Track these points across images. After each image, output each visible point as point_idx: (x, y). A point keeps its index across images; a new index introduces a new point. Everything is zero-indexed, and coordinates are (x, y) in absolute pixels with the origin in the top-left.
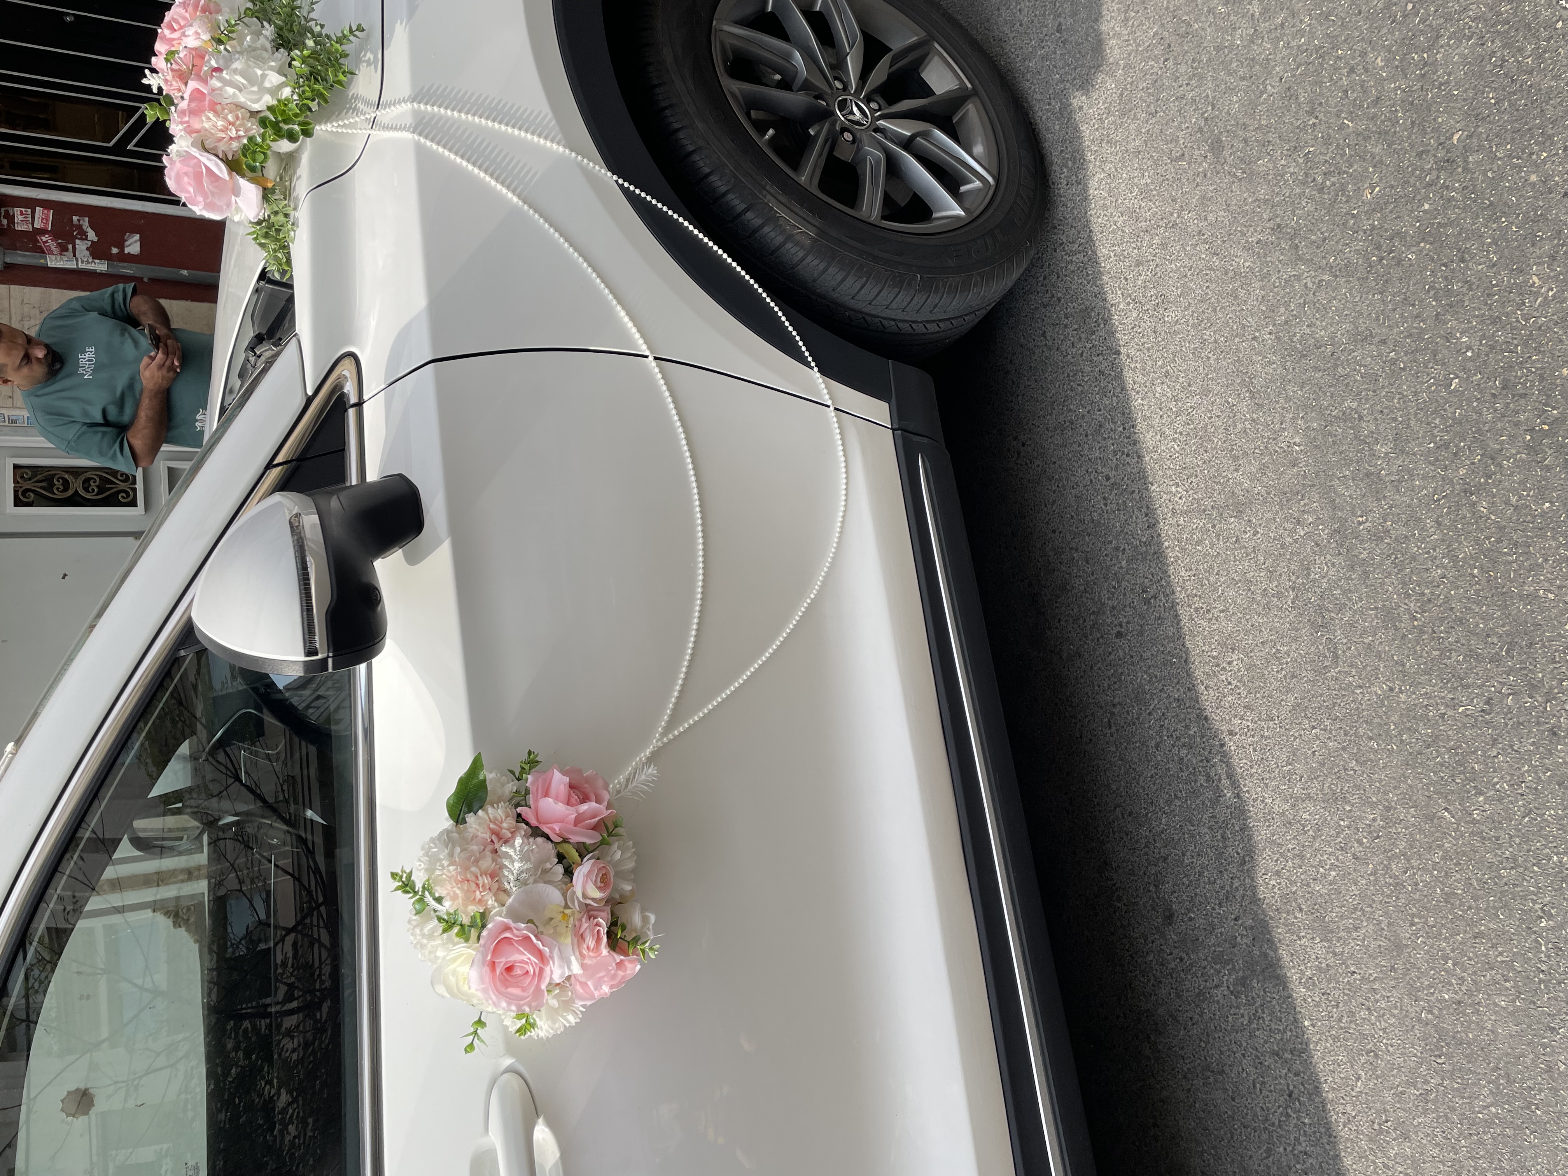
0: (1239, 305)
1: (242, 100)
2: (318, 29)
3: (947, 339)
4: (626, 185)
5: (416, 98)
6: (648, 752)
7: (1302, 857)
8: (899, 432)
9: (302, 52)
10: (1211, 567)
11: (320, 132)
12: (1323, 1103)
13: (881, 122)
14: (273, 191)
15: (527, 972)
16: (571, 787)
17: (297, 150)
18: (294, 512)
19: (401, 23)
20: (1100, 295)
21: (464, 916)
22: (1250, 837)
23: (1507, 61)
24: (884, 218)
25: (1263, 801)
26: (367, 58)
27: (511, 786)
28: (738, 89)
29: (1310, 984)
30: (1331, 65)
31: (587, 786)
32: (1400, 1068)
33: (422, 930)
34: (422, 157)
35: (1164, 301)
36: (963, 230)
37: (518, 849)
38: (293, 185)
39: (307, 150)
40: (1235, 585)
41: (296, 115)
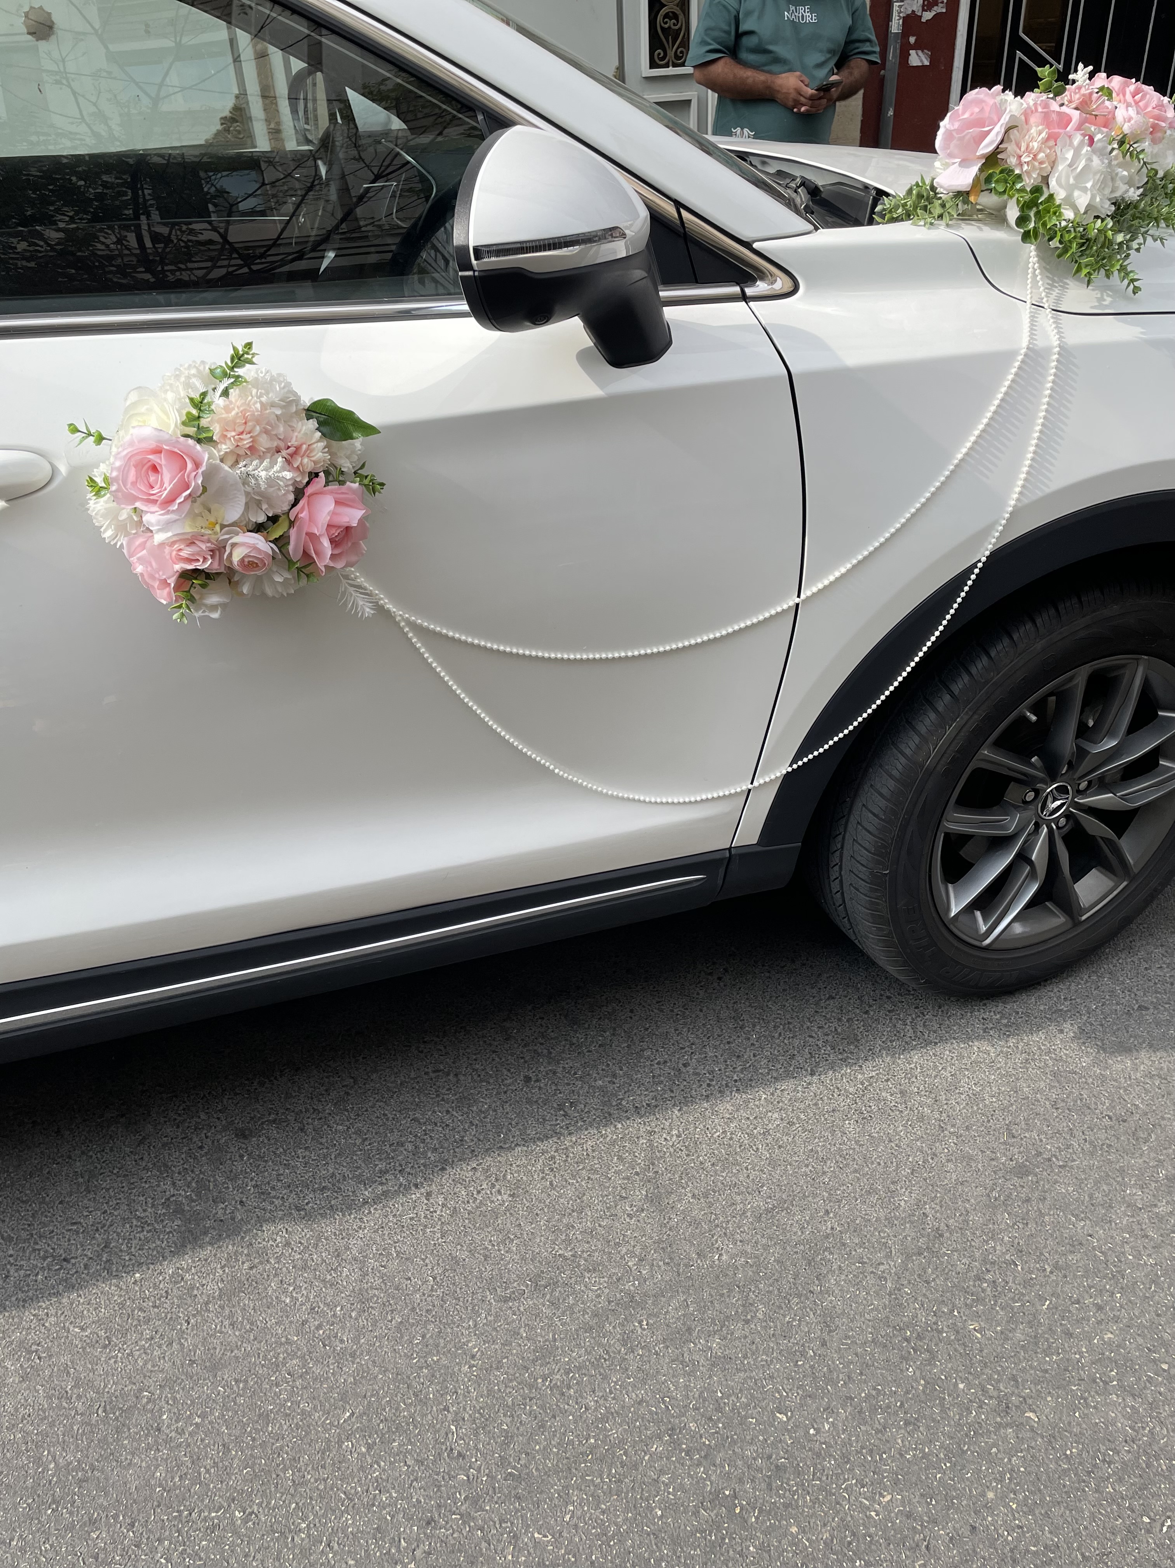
0: (861, 1196)
1: (1060, 168)
2: (1135, 246)
3: (825, 902)
4: (977, 571)
5: (1064, 350)
6: (389, 606)
7: (305, 1268)
8: (728, 855)
9: (1111, 229)
10: (596, 1172)
11: (1027, 250)
12: (58, 1294)
13: (1046, 830)
14: (966, 202)
15: (152, 487)
16: (348, 529)
17: (1008, 226)
18: (627, 232)
19: (1142, 333)
20: (872, 1054)
21: (209, 419)
22: (324, 1216)
23: (1109, 1467)
24: (947, 835)
25: (360, 1228)
26: (1105, 297)
27: (347, 466)
28: (1077, 684)
29: (177, 1278)
30: (1105, 1286)
31: (350, 544)
32: (93, 1371)
33: (194, 375)
34: (1004, 358)
35: (864, 1119)
36: (935, 915)
37: (280, 475)
38: (973, 222)
39: (1009, 236)
40: (578, 1196)
41: (1044, 225)
